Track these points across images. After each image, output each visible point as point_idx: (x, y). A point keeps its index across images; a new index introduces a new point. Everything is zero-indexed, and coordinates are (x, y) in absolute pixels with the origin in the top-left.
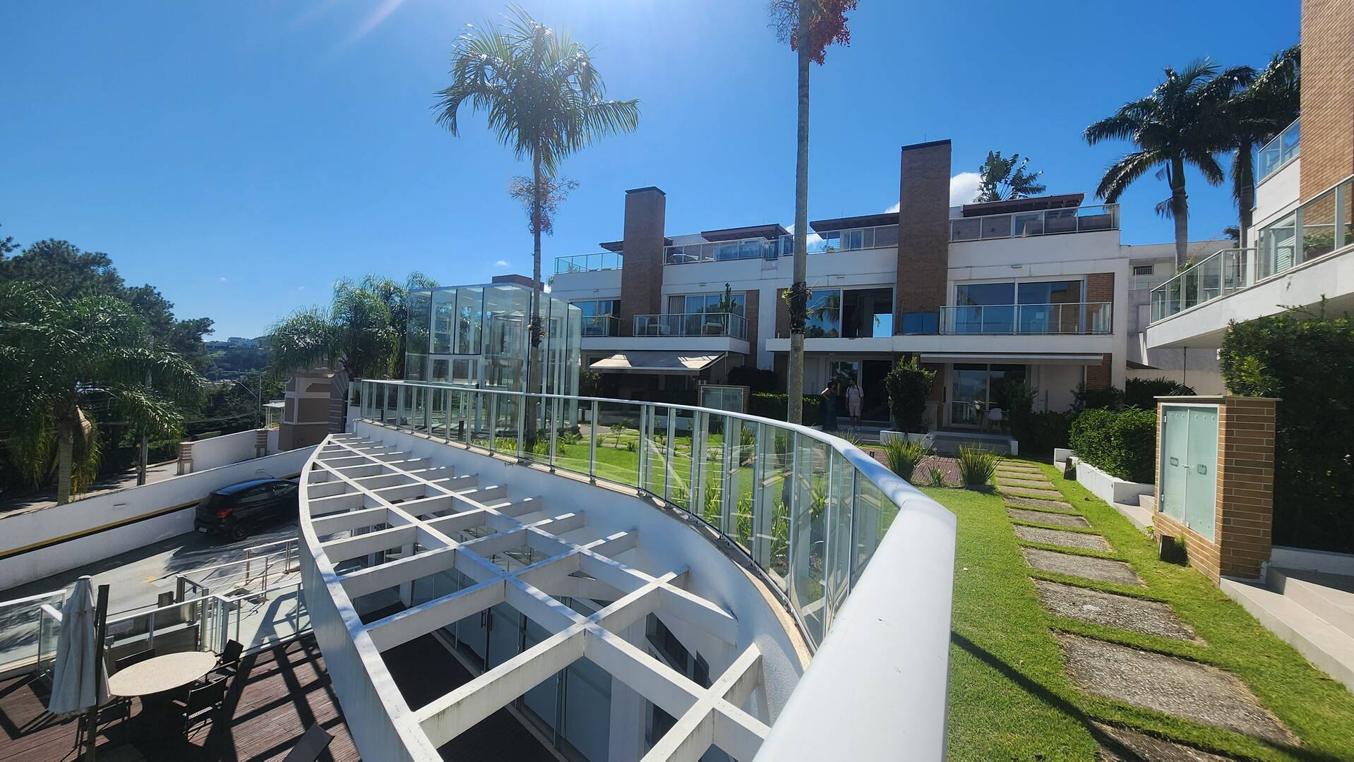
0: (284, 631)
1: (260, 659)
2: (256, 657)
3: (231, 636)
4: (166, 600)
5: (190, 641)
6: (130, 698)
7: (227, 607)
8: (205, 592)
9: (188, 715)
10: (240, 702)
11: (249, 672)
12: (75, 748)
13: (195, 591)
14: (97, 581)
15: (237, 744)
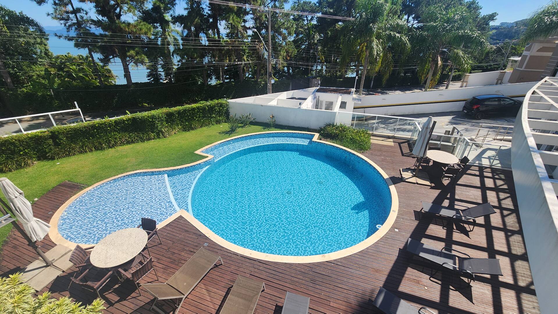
0: (485, 162)
1: (472, 168)
2: (471, 166)
3: (465, 154)
4: (447, 133)
5: (451, 150)
6: (430, 159)
7: (467, 144)
8: (461, 135)
9: (445, 174)
10: (461, 179)
11: (467, 171)
12: (414, 166)
13: (458, 133)
14: (434, 119)
15: (456, 191)
